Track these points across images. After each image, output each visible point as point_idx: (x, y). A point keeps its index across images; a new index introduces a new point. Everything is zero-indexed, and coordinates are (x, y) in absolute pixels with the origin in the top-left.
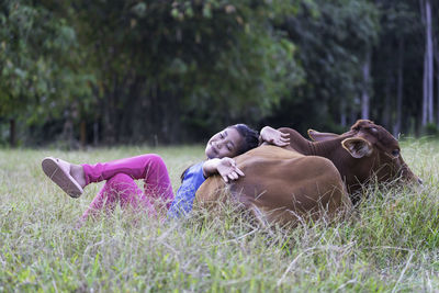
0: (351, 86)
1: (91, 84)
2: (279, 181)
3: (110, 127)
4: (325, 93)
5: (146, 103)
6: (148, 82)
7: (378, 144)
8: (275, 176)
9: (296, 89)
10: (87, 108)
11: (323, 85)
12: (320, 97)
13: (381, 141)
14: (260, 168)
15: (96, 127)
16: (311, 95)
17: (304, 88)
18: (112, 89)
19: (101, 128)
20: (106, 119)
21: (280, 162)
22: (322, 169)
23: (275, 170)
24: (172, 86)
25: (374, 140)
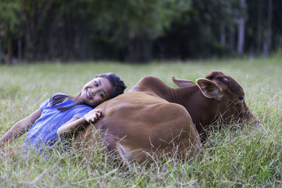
0: (229, 11)
1: (14, 10)
2: (141, 123)
3: (30, 45)
4: (208, 17)
5: (61, 24)
6: (62, 8)
7: (229, 91)
8: (137, 120)
9: (184, 14)
10: (12, 28)
11: (206, 11)
12: (204, 20)
13: (231, 89)
14: (125, 112)
15: (20, 44)
16: (197, 19)
17: (190, 14)
18: (32, 14)
19: (24, 45)
20: (28, 37)
21: (142, 107)
22: (176, 114)
23: (138, 114)
24: (81, 11)
25: (225, 87)
